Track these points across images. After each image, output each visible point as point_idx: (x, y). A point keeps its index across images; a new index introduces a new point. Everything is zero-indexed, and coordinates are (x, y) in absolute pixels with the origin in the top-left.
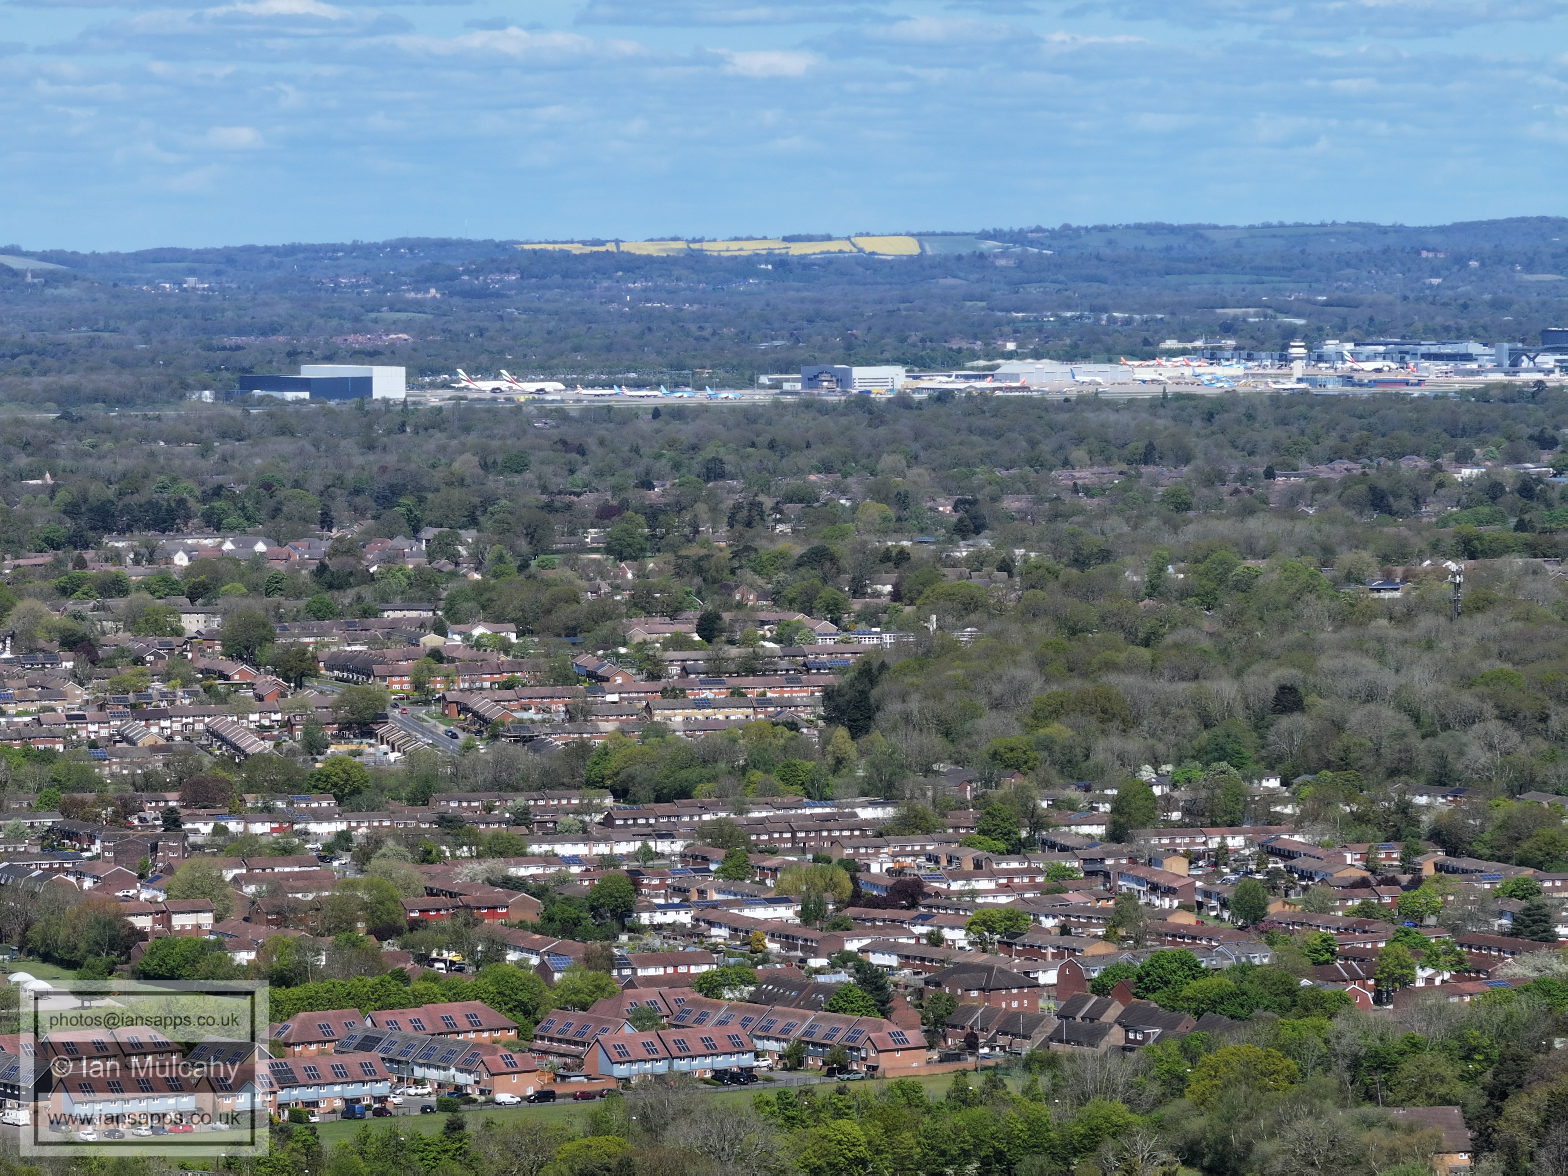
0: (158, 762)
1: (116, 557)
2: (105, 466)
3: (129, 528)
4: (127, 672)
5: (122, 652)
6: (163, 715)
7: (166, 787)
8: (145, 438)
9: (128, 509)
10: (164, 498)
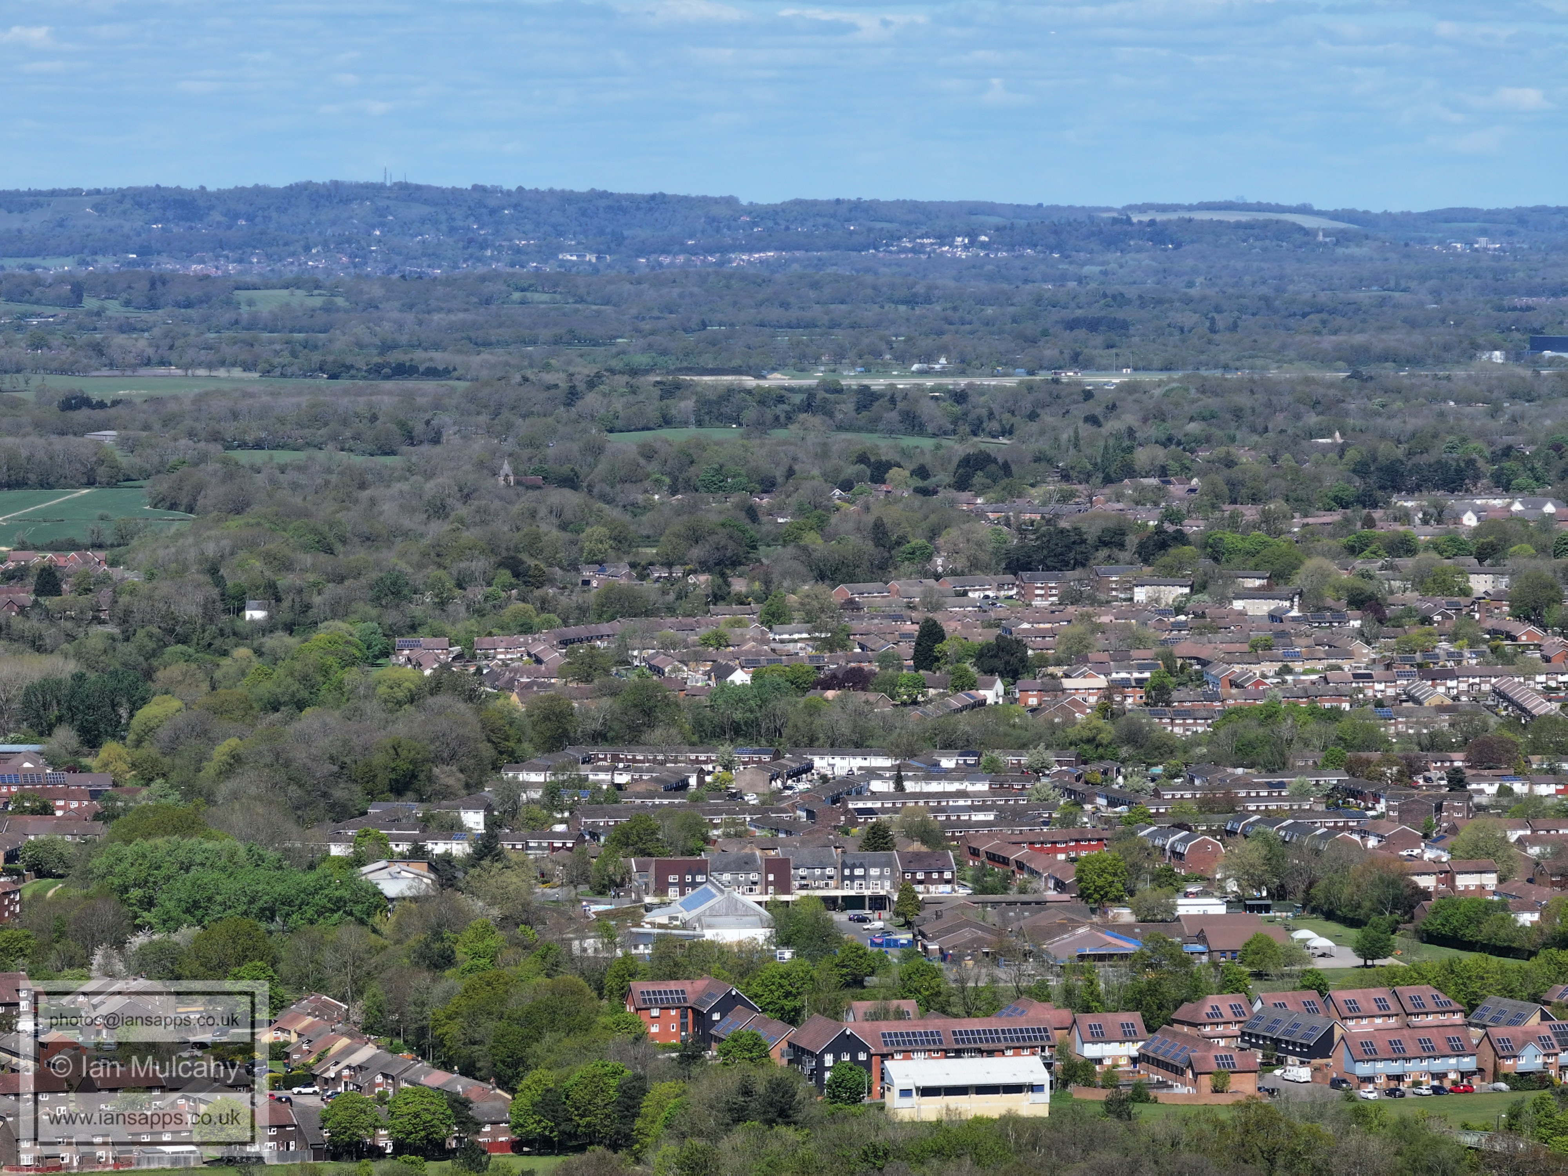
0: (1444, 722)
1: (1405, 517)
2: (1394, 425)
3: (1418, 488)
4: (1415, 632)
5: (1409, 612)
6: (1450, 675)
7: (1451, 748)
8: (1434, 398)
9: (1417, 468)
10: (1453, 459)
